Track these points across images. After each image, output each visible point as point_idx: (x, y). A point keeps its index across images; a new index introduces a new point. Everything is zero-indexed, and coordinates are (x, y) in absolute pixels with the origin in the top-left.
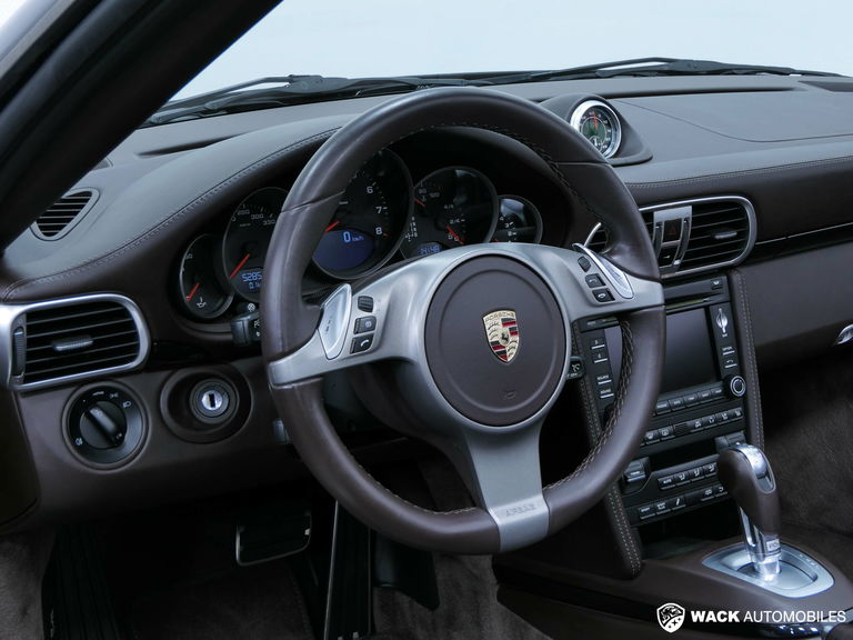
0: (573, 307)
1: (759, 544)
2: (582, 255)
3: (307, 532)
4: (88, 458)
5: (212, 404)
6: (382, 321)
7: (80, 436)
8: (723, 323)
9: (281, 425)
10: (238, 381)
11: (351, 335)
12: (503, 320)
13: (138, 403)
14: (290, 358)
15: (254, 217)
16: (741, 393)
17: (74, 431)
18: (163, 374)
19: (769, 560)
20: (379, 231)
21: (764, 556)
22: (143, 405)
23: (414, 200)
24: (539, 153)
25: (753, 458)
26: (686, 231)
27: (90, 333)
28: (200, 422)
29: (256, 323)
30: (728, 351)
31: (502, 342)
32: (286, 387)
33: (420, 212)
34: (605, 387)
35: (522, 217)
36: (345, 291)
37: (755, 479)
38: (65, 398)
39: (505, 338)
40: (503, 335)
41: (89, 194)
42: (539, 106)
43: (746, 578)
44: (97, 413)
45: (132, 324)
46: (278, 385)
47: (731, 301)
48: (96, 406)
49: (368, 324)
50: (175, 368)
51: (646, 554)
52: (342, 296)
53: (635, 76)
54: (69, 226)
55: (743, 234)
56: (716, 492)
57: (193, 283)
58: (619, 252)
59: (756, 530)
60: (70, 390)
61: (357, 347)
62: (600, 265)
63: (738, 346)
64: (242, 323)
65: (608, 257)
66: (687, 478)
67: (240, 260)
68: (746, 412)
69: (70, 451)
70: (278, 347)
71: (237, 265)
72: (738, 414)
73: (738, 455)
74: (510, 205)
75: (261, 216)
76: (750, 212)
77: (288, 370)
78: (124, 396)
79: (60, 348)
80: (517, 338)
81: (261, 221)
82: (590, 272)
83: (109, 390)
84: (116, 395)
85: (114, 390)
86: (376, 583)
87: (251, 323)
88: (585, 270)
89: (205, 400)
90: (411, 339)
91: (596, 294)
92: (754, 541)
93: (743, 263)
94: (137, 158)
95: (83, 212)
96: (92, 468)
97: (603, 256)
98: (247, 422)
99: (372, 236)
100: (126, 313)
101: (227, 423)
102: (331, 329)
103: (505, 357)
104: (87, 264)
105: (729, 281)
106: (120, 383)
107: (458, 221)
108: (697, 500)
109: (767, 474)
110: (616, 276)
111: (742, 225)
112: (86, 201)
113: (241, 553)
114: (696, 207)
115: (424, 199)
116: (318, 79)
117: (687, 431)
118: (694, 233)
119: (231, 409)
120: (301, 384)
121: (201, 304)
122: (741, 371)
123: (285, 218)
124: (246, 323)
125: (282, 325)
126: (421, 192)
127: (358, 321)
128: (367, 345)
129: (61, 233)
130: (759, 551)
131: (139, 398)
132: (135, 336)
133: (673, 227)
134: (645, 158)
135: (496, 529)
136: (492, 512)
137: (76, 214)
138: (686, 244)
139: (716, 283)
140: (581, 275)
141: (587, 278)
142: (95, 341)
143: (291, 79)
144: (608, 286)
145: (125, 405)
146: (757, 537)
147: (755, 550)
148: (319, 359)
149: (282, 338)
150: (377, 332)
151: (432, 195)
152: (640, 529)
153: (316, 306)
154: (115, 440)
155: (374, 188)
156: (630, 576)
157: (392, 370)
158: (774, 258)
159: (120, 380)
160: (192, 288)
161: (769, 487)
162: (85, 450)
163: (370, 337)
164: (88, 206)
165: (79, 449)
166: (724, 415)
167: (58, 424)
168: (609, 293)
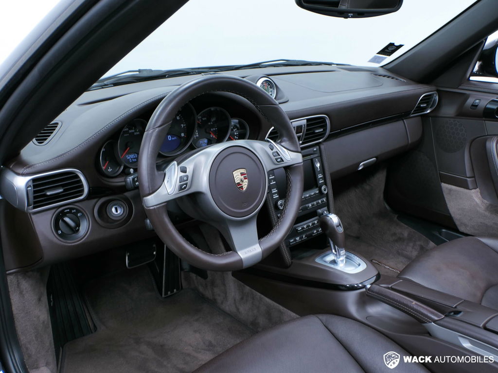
0: (268, 166)
1: (338, 253)
2: (270, 144)
3: (155, 253)
4: (64, 239)
5: (116, 211)
6: (191, 177)
7: (60, 229)
8: (318, 165)
9: (148, 221)
10: (127, 201)
11: (178, 184)
12: (241, 173)
13: (85, 213)
14: (152, 195)
15: (130, 131)
16: (326, 192)
17: (57, 227)
18: (95, 200)
19: (341, 258)
20: (183, 135)
21: (340, 257)
22: (87, 214)
23: (197, 122)
24: (251, 101)
25: (334, 219)
26: (304, 129)
27: (62, 186)
28: (111, 219)
29: (136, 179)
30: (320, 176)
31: (241, 183)
32: (151, 208)
33: (200, 126)
34: (275, 193)
35: (238, 126)
36: (174, 164)
37: (336, 227)
38: (52, 214)
39: (242, 181)
40: (241, 180)
41: (57, 124)
42: (244, 79)
43: (332, 266)
44: (67, 219)
45: (80, 181)
46: (148, 207)
47: (321, 156)
48: (66, 216)
49: (185, 178)
50: (100, 197)
51: (292, 257)
52: (173, 166)
53: (274, 66)
54: (49, 138)
55: (325, 130)
56: (318, 231)
57: (106, 161)
58: (284, 141)
59: (336, 247)
60: (54, 211)
61: (181, 188)
62: (278, 147)
63: (324, 174)
64: (130, 179)
65: (280, 143)
66: (307, 227)
67: (126, 150)
68: (328, 199)
69: (56, 237)
70: (147, 191)
71: (124, 152)
72: (325, 200)
73: (328, 218)
74: (234, 122)
75: (133, 131)
76: (328, 121)
77: (152, 201)
78: (78, 211)
79: (48, 193)
80: (247, 180)
81: (133, 133)
82: (274, 151)
83: (71, 209)
84: (75, 211)
85: (73, 209)
86: (182, 269)
87: (133, 179)
88: (272, 150)
89: (113, 210)
90: (203, 183)
91: (276, 159)
92: (336, 251)
93: (324, 141)
94: (77, 107)
95: (55, 132)
96: (66, 243)
97: (278, 143)
98: (131, 220)
99: (180, 137)
100: (77, 176)
101: (124, 219)
102: (170, 181)
103: (243, 189)
104: (59, 156)
105: (320, 148)
106: (76, 205)
107: (214, 129)
108: (311, 235)
109: (340, 225)
110: (284, 152)
111: (324, 127)
112: (56, 127)
113: (128, 264)
114: (308, 120)
115: (200, 121)
116: (151, 71)
117: (306, 208)
118: (307, 130)
119: (125, 214)
120: (158, 206)
121: (110, 170)
122: (325, 183)
123: (147, 134)
124: (131, 179)
125: (148, 181)
126: (199, 118)
127: (181, 178)
128: (185, 188)
129: (46, 142)
130: (338, 255)
131: (85, 212)
132: (82, 186)
133: (299, 129)
134: (286, 100)
135: (241, 260)
136: (239, 253)
137: (52, 133)
138: (304, 135)
139: (315, 149)
140: (270, 152)
141: (273, 153)
142: (64, 190)
143: (139, 71)
144: (281, 156)
145: (79, 215)
146: (337, 250)
147: (336, 255)
148: (166, 195)
149: (149, 187)
150: (189, 181)
151: (204, 119)
152: (290, 248)
153: (162, 172)
154: (75, 230)
155: (180, 117)
156: (287, 267)
157: (195, 197)
158: (336, 138)
159: (76, 204)
160: (105, 163)
161: (341, 230)
162: (62, 236)
163: (186, 184)
164: (57, 129)
165: (59, 235)
166: (320, 201)
167: (49, 226)
168: (282, 159)
